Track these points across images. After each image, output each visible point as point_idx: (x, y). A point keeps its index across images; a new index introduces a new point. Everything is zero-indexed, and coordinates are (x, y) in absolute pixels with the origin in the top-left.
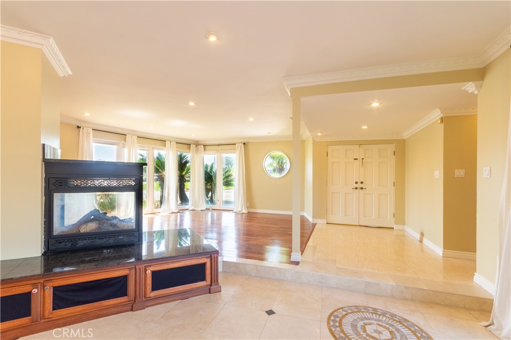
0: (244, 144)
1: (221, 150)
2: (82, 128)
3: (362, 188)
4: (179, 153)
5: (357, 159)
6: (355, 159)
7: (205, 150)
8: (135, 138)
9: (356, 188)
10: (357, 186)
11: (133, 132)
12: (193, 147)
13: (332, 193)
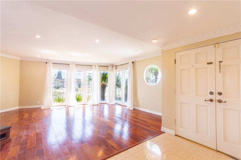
0: (133, 62)
1: (123, 68)
2: (48, 63)
3: (220, 101)
4: (102, 72)
5: (212, 63)
6: (209, 63)
7: (116, 69)
8: (74, 66)
9: (211, 100)
10: (212, 97)
11: (73, 63)
12: (110, 68)
13: (181, 103)
